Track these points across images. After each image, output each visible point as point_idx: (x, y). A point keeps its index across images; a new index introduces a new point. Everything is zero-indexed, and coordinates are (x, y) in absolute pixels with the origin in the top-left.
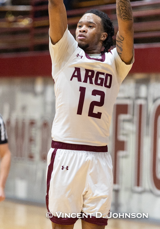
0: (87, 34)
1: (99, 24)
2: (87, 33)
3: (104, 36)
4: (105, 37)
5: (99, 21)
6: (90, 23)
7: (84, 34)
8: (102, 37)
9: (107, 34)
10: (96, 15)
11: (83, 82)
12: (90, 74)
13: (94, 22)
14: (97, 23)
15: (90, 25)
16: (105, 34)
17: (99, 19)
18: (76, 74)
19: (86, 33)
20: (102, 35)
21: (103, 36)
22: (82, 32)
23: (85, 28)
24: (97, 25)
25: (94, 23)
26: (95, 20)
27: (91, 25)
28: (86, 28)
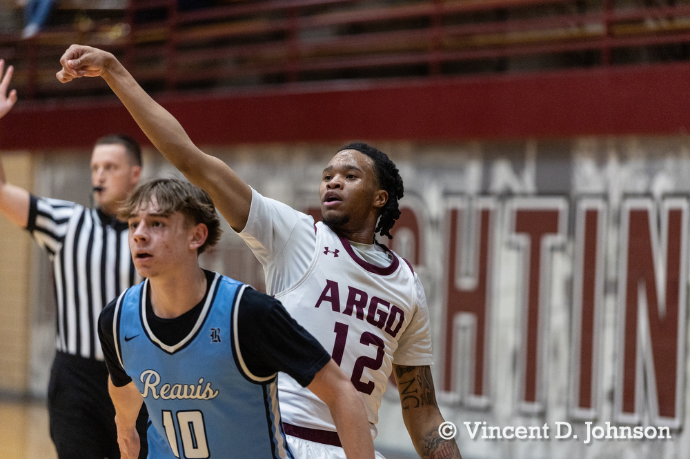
0: (344, 193)
1: (368, 172)
2: (344, 190)
3: (381, 198)
4: (382, 200)
5: (368, 164)
6: (350, 168)
7: (336, 191)
8: (377, 200)
9: (387, 194)
10: (363, 152)
11: (344, 313)
12: (358, 297)
13: (358, 167)
14: (364, 168)
15: (348, 173)
16: (382, 194)
17: (369, 161)
18: (329, 294)
19: (342, 189)
20: (376, 195)
21: (378, 197)
22: (333, 189)
23: (338, 179)
24: (364, 173)
25: (357, 169)
26: (360, 162)
27: (352, 172)
28: (341, 180)
